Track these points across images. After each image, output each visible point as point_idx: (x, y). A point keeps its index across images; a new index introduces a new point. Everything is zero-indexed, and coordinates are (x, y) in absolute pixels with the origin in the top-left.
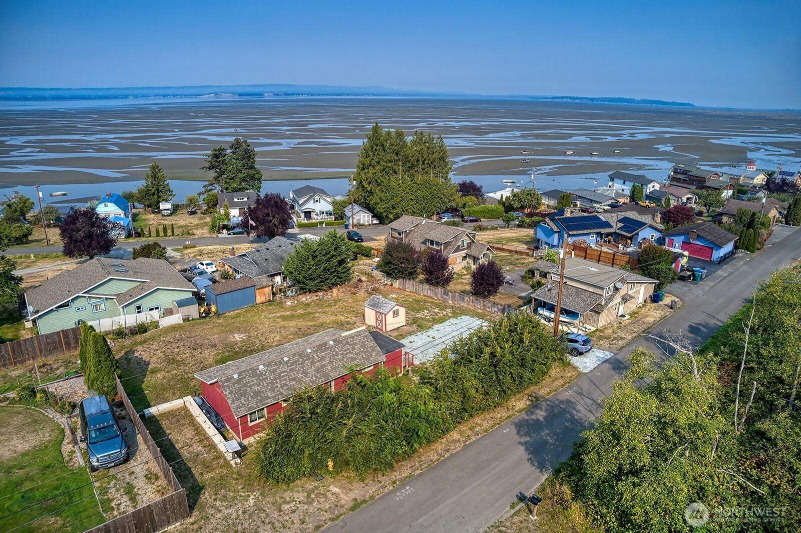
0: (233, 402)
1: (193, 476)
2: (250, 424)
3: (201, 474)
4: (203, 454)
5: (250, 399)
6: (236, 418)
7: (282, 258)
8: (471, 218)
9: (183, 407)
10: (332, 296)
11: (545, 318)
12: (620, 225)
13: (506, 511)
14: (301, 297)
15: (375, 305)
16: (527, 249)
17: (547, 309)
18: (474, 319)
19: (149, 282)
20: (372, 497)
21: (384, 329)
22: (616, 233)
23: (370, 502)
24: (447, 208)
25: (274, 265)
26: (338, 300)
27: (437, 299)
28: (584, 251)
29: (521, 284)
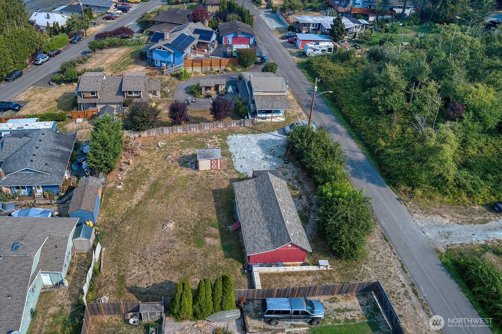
7: (52, 157)
8: (55, 52)
9: (260, 275)
10: (129, 164)
11: (263, 118)
12: (197, 36)
13: (403, 206)
14: (110, 178)
15: (206, 157)
16: (146, 69)
17: (264, 113)
18: (235, 136)
19: (51, 238)
20: (382, 233)
21: (219, 168)
22: (199, 42)
23: (385, 235)
24: (37, 50)
25: (58, 166)
26: (139, 165)
27: (187, 133)
28: (200, 62)
29: (198, 99)
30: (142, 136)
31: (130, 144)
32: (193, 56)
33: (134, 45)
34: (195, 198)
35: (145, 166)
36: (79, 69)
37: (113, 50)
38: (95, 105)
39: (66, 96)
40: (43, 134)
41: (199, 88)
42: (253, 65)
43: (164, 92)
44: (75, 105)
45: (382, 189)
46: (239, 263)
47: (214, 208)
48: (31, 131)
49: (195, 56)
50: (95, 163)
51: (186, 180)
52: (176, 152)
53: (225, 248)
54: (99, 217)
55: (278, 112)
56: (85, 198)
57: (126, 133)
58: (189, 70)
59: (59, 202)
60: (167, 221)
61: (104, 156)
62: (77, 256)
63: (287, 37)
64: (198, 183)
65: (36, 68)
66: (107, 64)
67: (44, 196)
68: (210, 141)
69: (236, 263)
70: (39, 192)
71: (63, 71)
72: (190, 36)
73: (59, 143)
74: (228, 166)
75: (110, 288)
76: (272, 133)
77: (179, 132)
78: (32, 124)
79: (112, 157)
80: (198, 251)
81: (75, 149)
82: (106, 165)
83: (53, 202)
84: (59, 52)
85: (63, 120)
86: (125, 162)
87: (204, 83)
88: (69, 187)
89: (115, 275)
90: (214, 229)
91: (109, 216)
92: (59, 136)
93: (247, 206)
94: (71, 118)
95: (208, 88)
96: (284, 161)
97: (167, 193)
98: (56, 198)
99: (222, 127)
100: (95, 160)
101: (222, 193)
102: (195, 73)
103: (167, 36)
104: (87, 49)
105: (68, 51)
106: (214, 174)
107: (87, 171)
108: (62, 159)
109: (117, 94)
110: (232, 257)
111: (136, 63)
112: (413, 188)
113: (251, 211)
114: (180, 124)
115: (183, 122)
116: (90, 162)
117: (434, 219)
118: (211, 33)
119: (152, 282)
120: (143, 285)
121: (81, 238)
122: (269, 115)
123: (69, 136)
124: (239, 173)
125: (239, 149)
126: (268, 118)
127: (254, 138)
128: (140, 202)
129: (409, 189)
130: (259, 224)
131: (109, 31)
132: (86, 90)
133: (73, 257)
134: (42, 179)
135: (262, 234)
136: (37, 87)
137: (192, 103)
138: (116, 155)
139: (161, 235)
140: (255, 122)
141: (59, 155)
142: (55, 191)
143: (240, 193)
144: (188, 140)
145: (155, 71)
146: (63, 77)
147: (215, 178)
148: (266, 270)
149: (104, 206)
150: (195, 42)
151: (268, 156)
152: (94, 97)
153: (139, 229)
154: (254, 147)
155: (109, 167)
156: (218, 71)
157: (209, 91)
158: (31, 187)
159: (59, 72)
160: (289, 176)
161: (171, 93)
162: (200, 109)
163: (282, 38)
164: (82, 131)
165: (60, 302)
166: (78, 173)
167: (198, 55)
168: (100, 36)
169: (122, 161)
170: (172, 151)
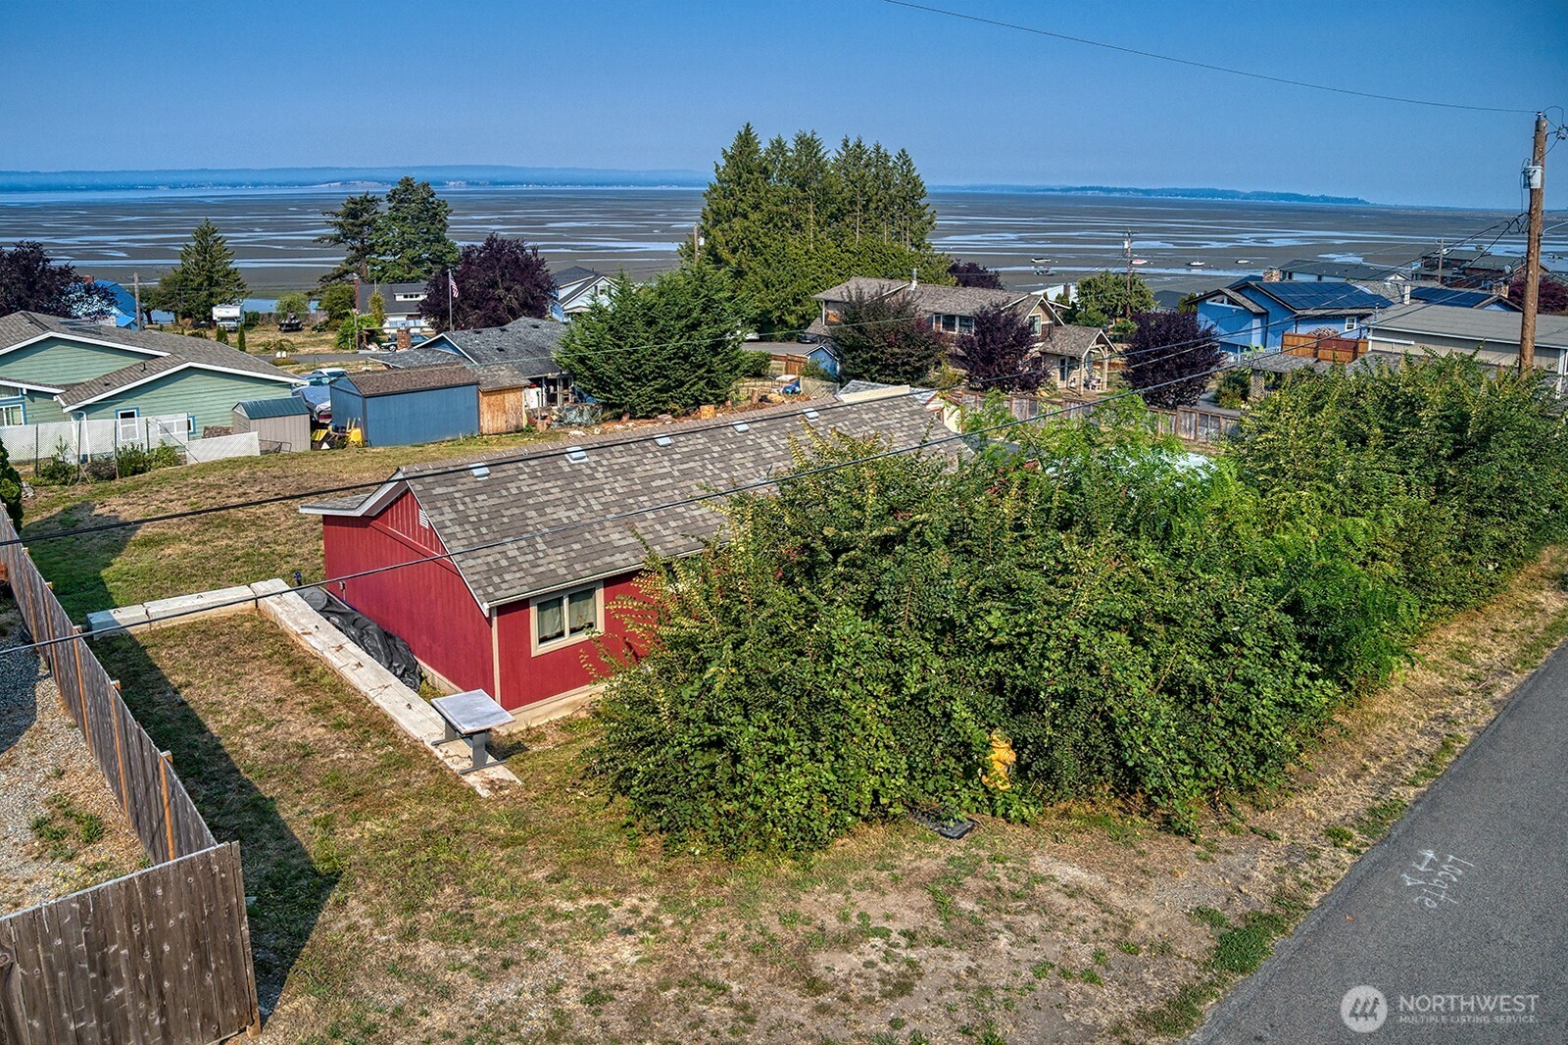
0: (470, 551)
1: (281, 832)
2: (538, 649)
3: (327, 824)
4: (333, 751)
5: (541, 546)
6: (485, 607)
72: (1377, 296)
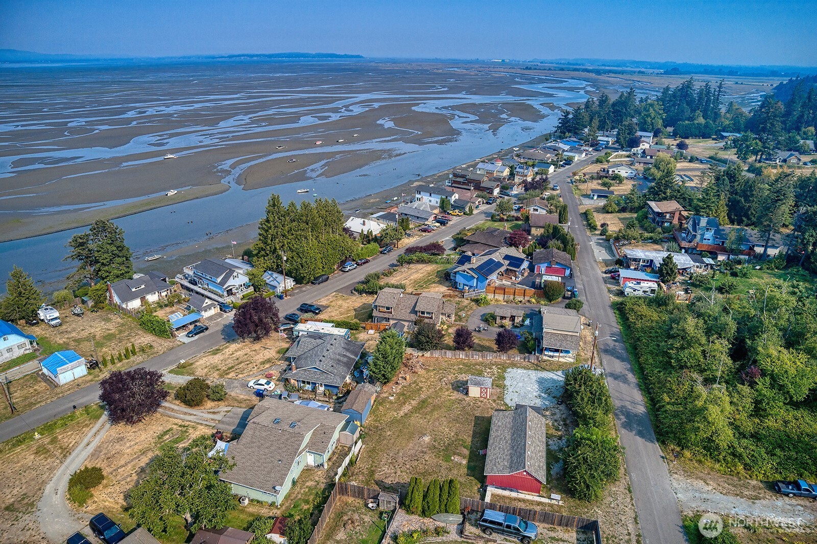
7: (339, 360)
8: (363, 261)
9: (492, 495)
10: (406, 380)
11: (550, 356)
12: (507, 262)
13: (665, 465)
14: (385, 389)
15: (477, 384)
16: (448, 290)
17: (551, 351)
18: (515, 370)
19: (322, 425)
20: (628, 484)
21: (488, 397)
22: (507, 269)
23: (631, 486)
24: (346, 257)
25: (342, 369)
26: (415, 382)
27: (469, 360)
28: (503, 290)
29: (491, 328)
30: (425, 355)
31: (411, 361)
32: (498, 283)
33: (442, 263)
34: (456, 420)
35: (420, 384)
36: (382, 282)
37: (420, 266)
38: (388, 319)
39: (364, 306)
40: (335, 339)
41: (494, 317)
42: (560, 299)
43: (459, 316)
44: (370, 317)
45: (649, 445)
46: (478, 482)
47: (472, 432)
48: (326, 335)
49: (501, 283)
50: (374, 372)
51: (453, 403)
52: (452, 375)
53: (469, 468)
54: (367, 420)
55: (567, 352)
56: (357, 400)
57: (409, 350)
58: (490, 296)
59: (336, 401)
60: (424, 435)
61: (383, 367)
62: (340, 448)
63: (610, 272)
64: (464, 408)
65: (343, 274)
66: (411, 280)
67: (325, 394)
68: (489, 370)
69: (475, 481)
70: (321, 389)
71: (366, 282)
72: (499, 262)
73: (347, 350)
74: (499, 397)
75: (360, 478)
76: (555, 373)
77: (461, 357)
78: (328, 328)
79: (389, 370)
80: (444, 464)
81: (361, 358)
82: (384, 375)
83: (331, 401)
84: (367, 262)
85: (356, 329)
86: (402, 377)
87: (499, 312)
88: (348, 390)
89: (367, 468)
90: (465, 450)
91: (376, 421)
92: (349, 343)
93: (499, 434)
94: (364, 328)
95: (502, 318)
96: (556, 402)
97: (432, 411)
98: (335, 397)
99: (505, 359)
100: (374, 370)
101: (483, 420)
102: (497, 301)
103: (474, 259)
104: (395, 262)
105: (376, 261)
106: (482, 402)
107: (366, 379)
108: (347, 365)
109: (411, 313)
110: (473, 476)
111: (440, 283)
112: (683, 449)
113: (501, 439)
114: (463, 350)
115: (466, 349)
116: (370, 370)
117: (695, 483)
118: (522, 261)
119: (397, 480)
120: (388, 481)
121: (347, 432)
122: (556, 354)
123: (358, 345)
124: (507, 405)
125: (515, 383)
126: (556, 357)
127: (534, 375)
128: (406, 414)
129: (678, 449)
130: (504, 450)
131: (420, 245)
132: (382, 305)
133: (336, 447)
134: (326, 378)
135: (504, 459)
136: (340, 294)
137: (484, 331)
138: (393, 368)
139: (415, 444)
140: (540, 359)
141: (345, 360)
142: (335, 391)
143: (497, 422)
144: (467, 366)
145: (457, 293)
146: (366, 288)
147: (482, 405)
148: (500, 492)
149: (373, 412)
150: (503, 269)
151: (543, 394)
152: (388, 312)
153: (398, 436)
154: (531, 383)
155: (386, 379)
156: (521, 302)
157: (504, 321)
158: (315, 384)
159: (363, 283)
160: (557, 416)
161: (466, 319)
162: (490, 338)
163: (605, 273)
164: (371, 342)
165: (317, 479)
166: (359, 379)
167: (504, 282)
168: (410, 250)
169: (400, 376)
170: (448, 374)
